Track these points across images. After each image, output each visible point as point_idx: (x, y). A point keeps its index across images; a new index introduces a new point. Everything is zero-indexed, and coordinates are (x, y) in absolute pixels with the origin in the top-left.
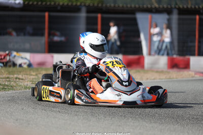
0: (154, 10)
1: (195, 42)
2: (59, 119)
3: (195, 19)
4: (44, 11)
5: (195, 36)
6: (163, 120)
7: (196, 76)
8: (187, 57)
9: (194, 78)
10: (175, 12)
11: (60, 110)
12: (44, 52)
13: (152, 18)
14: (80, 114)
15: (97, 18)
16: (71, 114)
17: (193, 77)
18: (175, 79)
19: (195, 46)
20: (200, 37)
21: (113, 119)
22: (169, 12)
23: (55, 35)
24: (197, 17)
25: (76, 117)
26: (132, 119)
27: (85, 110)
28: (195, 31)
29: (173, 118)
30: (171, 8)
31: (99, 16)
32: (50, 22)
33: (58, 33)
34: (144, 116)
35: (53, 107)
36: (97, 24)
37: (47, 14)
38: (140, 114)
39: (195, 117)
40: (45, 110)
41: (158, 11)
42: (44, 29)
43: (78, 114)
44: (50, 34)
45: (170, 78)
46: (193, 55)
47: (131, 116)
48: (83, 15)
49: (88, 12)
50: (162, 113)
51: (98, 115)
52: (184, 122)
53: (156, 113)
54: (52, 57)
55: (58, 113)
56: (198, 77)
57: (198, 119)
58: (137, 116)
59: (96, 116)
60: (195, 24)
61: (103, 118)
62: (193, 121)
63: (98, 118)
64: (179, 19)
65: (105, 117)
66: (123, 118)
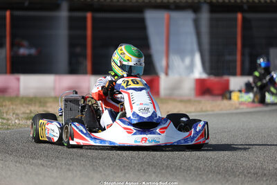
0: (172, 6)
1: (236, 55)
2: (45, 177)
3: (236, 19)
4: (5, 9)
5: (236, 45)
6: (204, 177)
7: (242, 107)
8: (226, 77)
9: (238, 111)
10: (205, 8)
11: (43, 163)
12: (6, 73)
13: (169, 18)
14: (76, 169)
15: (85, 19)
16: (61, 168)
17: (237, 108)
18: (211, 113)
19: (235, 61)
20: (243, 46)
21: (127, 175)
22: (195, 9)
23: (20, 46)
24: (239, 16)
25: (70, 174)
26: (157, 176)
27: (82, 162)
28: (236, 38)
29: (219, 173)
30: (199, 2)
31: (89, 15)
32: (12, 26)
33: (25, 43)
34: (174, 170)
35: (32, 158)
36: (85, 28)
37: (8, 13)
38: (167, 167)
39: (252, 171)
40: (21, 163)
41: (178, 7)
42: (5, 37)
43: (71, 167)
44: (12, 45)
45: (202, 111)
46: (234, 74)
47: (154, 170)
48: (64, 14)
49: (71, 9)
50: (201, 166)
51: (103, 169)
52: (236, 179)
53: (192, 166)
54: (18, 80)
55: (41, 167)
56: (244, 108)
57: (257, 174)
58: (164, 171)
59: (101, 172)
60: (236, 26)
61: (111, 173)
62: (250, 177)
63: (105, 174)
64: (211, 20)
65: (115, 173)
66: (142, 174)
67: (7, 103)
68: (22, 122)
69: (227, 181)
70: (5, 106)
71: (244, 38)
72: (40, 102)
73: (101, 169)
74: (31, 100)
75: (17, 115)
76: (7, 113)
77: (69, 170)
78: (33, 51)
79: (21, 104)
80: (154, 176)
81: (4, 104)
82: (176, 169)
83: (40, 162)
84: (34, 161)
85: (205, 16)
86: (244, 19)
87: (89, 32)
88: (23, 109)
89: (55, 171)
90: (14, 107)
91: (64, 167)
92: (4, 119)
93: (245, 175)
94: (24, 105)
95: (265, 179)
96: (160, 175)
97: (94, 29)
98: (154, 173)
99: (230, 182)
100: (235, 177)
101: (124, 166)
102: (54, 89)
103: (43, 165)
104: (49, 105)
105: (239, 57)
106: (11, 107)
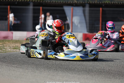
0: (74, 5)
3: (99, 10)
6: (80, 73)
10: (87, 6)
11: (17, 66)
13: (73, 9)
19: (99, 27)
21: (49, 71)
22: (83, 6)
24: (101, 9)
25: (27, 71)
27: (32, 66)
28: (99, 18)
29: (86, 71)
30: (85, 3)
31: (41, 8)
33: (16, 19)
37: (9, 7)
41: (77, 5)
43: (28, 68)
48: (31, 7)
49: (34, 5)
50: (79, 68)
51: (41, 69)
52: (93, 73)
53: (76, 68)
54: (12, 33)
55: (16, 68)
57: (101, 71)
58: (64, 70)
60: (100, 13)
61: (43, 71)
62: (98, 73)
63: (41, 71)
64: (90, 10)
66: (56, 71)
68: (11, 50)
69: (89, 74)
70: (6, 44)
71: (102, 18)
72: (20, 42)
73: (40, 69)
75: (10, 47)
76: (6, 46)
77: (27, 69)
78: (19, 22)
80: (60, 72)
81: (6, 43)
82: (70, 69)
83: (16, 66)
84: (14, 65)
85: (87, 9)
86: (103, 10)
88: (13, 45)
89: (21, 69)
90: (9, 44)
91: (25, 68)
92: (4, 49)
93: (96, 72)
95: (104, 73)
96: (62, 72)
98: (61, 71)
99: (90, 75)
103: (17, 67)
106: (8, 44)
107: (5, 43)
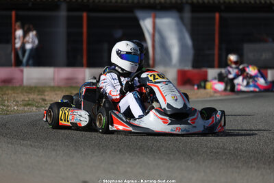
0: (158, 7)
3: (214, 18)
4: (11, 9)
5: (214, 41)
6: (171, 156)
7: (216, 95)
8: (204, 69)
9: (213, 98)
10: (187, 8)
11: (31, 143)
12: (10, 65)
14: (60, 149)
15: (81, 18)
16: (47, 148)
17: (211, 96)
19: (214, 54)
20: (221, 42)
21: (104, 154)
22: (179, 8)
24: (217, 15)
25: (54, 153)
26: (130, 155)
27: (67, 143)
28: (214, 34)
29: (185, 153)
30: (182, 3)
31: (85, 15)
34: (146, 149)
35: (23, 140)
36: (81, 26)
37: (13, 13)
39: (214, 151)
41: (164, 8)
43: (56, 148)
46: (212, 66)
47: (129, 150)
48: (63, 13)
49: (69, 10)
50: (170, 146)
51: (84, 149)
52: (199, 158)
53: (163, 146)
54: (22, 71)
55: (30, 147)
56: (218, 96)
57: (218, 153)
58: (136, 151)
59: (81, 151)
60: (214, 24)
61: (90, 153)
62: (212, 156)
63: (84, 154)
64: (193, 19)
65: (94, 153)
66: (118, 153)
67: (10, 92)
68: (20, 108)
70: (8, 95)
71: (221, 34)
72: (39, 91)
74: (31, 89)
75: (17, 102)
76: (8, 100)
77: (54, 150)
79: (22, 93)
80: (127, 155)
81: (7, 92)
83: (29, 143)
84: (25, 142)
85: (187, 15)
86: (221, 18)
87: (85, 30)
88: (23, 97)
89: (41, 151)
90: (16, 95)
92: (4, 106)
94: (25, 94)
95: (224, 157)
96: (133, 154)
97: (89, 26)
98: (128, 152)
99: (193, 160)
100: (198, 156)
101: (103, 147)
102: (54, 79)
103: (31, 146)
104: (46, 93)
105: (216, 51)
106: (13, 95)
107: (5, 94)
